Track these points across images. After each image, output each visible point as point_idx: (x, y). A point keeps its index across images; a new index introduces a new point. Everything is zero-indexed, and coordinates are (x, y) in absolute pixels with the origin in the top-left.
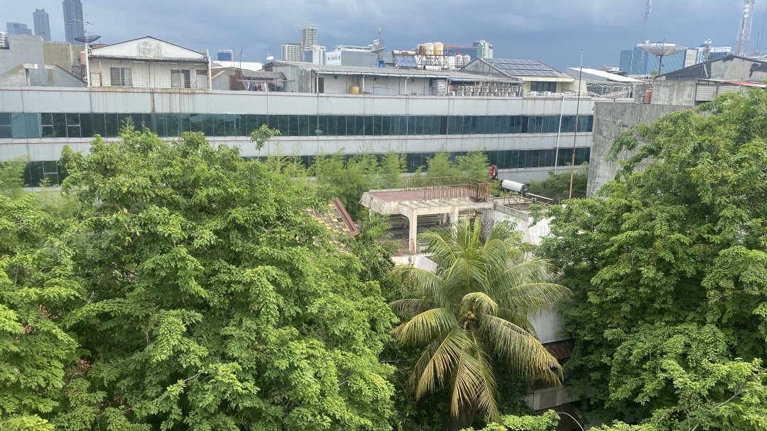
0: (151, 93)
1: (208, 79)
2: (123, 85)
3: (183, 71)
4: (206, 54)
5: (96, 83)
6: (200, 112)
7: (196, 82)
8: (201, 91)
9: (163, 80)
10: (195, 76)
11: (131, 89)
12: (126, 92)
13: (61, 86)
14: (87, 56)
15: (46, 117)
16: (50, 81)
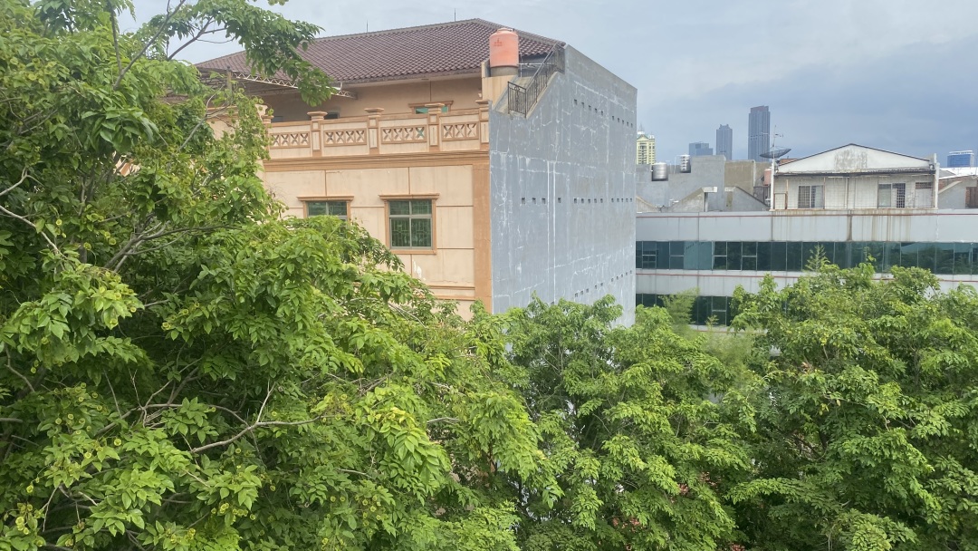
0: (848, 215)
1: (933, 195)
2: (813, 206)
3: (896, 186)
4: (933, 160)
5: (780, 206)
6: (916, 241)
7: (914, 200)
8: (920, 212)
9: (866, 198)
10: (913, 191)
11: (823, 212)
12: (815, 215)
13: (739, 210)
14: (773, 174)
15: (720, 246)
16: (729, 205)
